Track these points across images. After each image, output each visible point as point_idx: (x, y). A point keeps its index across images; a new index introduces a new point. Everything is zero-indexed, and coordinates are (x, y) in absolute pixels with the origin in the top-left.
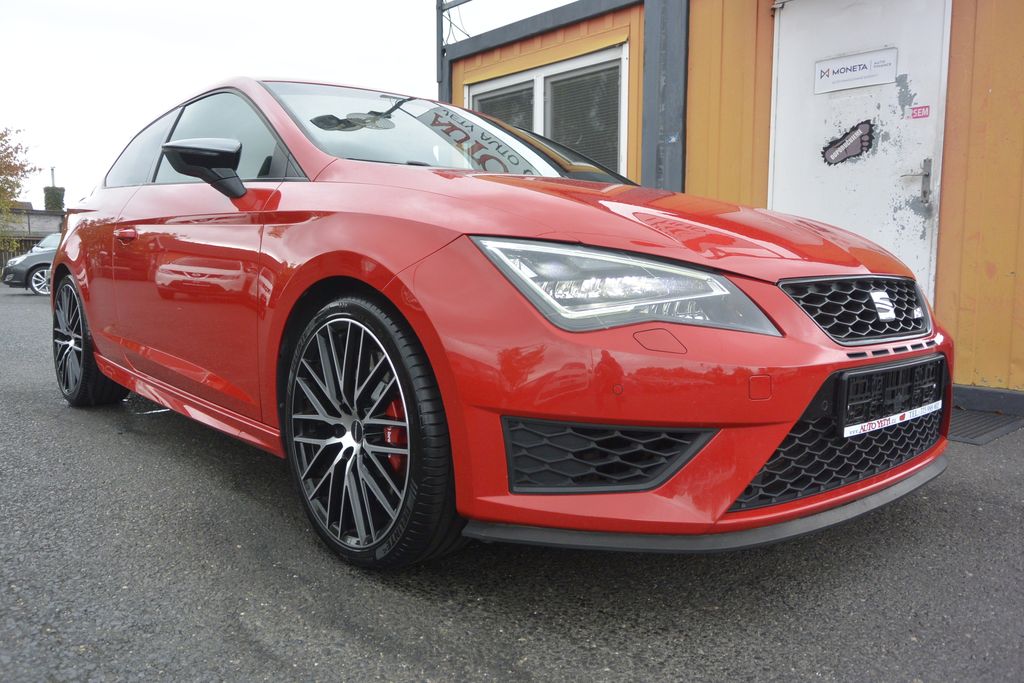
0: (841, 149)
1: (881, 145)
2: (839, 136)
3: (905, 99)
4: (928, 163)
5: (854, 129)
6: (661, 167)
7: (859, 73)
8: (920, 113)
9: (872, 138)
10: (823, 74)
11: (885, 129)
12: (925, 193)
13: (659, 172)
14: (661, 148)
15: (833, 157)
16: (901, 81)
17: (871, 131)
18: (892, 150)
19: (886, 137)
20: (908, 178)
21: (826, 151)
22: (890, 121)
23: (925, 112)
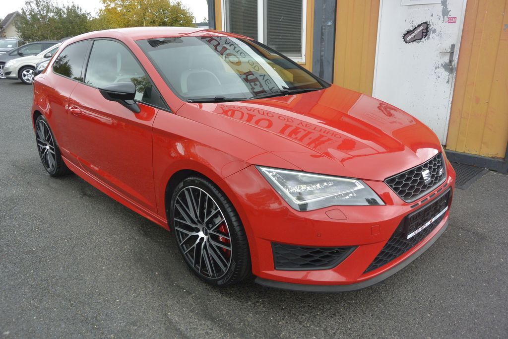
0: (412, 35)
1: (432, 35)
2: (412, 29)
3: (445, 12)
4: (453, 46)
5: (419, 26)
6: (324, 37)
8: (452, 20)
9: (427, 31)
11: (434, 27)
12: (451, 61)
13: (322, 40)
14: (324, 27)
15: (408, 39)
16: (444, 3)
17: (427, 28)
18: (437, 38)
19: (434, 31)
20: (443, 53)
21: (405, 36)
22: (437, 24)
23: (454, 20)
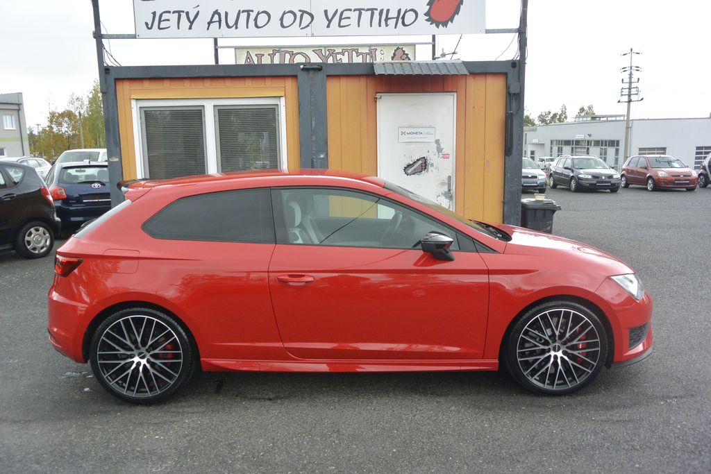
0: (413, 168)
1: (430, 168)
2: (411, 163)
3: (439, 150)
4: (449, 177)
5: (418, 160)
7: (419, 136)
8: (446, 156)
9: (426, 165)
10: (402, 133)
11: (432, 162)
12: (449, 190)
15: (409, 172)
16: (437, 142)
17: (426, 162)
18: (435, 171)
19: (432, 165)
20: (443, 184)
21: (405, 169)
22: (433, 158)
23: (447, 156)
